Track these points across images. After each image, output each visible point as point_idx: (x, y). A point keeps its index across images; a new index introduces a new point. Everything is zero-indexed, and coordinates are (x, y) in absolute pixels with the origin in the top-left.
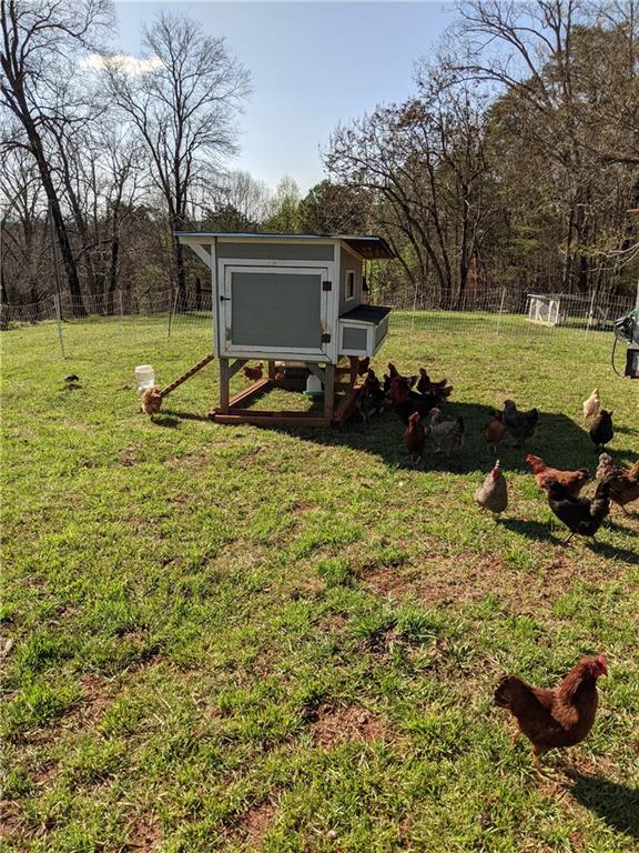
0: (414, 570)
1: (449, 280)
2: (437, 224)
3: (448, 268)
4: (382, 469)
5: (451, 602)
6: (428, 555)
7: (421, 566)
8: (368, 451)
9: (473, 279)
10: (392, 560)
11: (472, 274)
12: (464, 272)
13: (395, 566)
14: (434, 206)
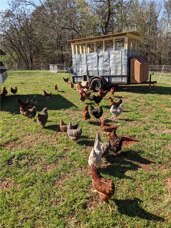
0: (20, 140)
1: (28, 62)
2: (21, 46)
3: (27, 59)
4: (10, 115)
5: (31, 146)
6: (24, 136)
7: (22, 139)
8: (5, 111)
9: (34, 61)
10: (14, 140)
11: (34, 60)
12: (32, 59)
13: (15, 141)
14: (20, 41)
